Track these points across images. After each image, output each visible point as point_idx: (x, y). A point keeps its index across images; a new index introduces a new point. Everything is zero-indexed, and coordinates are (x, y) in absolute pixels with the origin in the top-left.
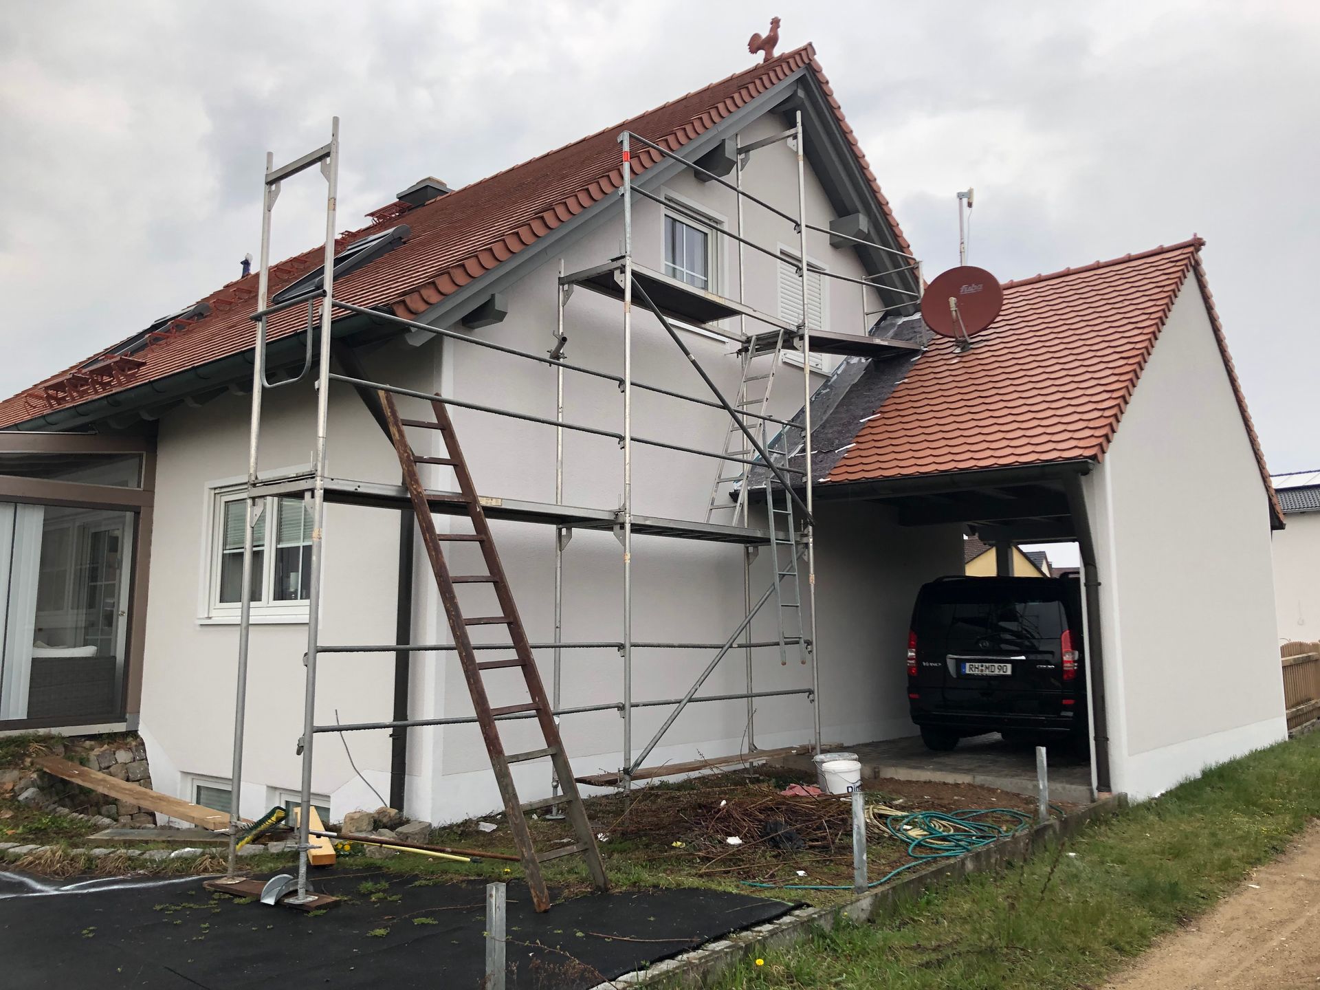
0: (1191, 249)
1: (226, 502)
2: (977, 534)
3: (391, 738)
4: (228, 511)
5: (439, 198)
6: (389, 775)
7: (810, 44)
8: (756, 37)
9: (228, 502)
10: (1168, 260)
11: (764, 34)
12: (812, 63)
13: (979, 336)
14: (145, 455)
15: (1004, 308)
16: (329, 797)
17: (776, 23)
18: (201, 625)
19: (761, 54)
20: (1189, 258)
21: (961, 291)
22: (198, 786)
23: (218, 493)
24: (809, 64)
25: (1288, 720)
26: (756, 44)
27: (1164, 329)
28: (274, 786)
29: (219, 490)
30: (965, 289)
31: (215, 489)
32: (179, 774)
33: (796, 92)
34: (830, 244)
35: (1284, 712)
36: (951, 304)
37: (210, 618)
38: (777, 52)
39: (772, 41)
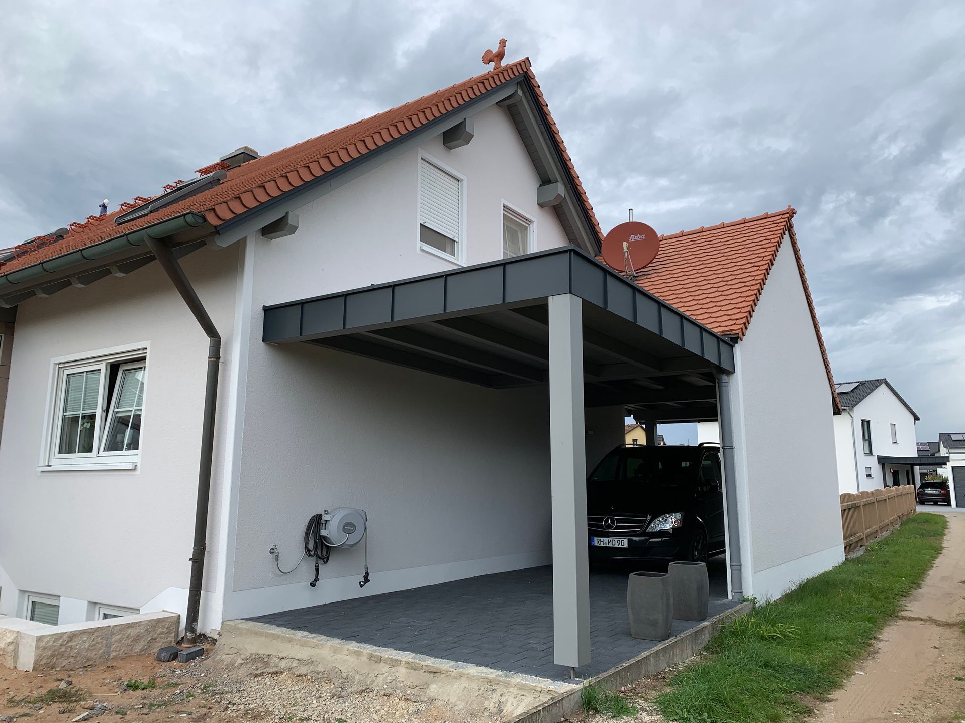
0: (788, 215)
1: (68, 375)
2: (632, 416)
3: (191, 562)
4: (69, 382)
5: (251, 161)
6: (188, 591)
7: (527, 59)
8: (488, 52)
9: (70, 374)
10: (772, 223)
11: (495, 50)
12: (529, 72)
13: (642, 271)
14: (3, 337)
15: (659, 253)
16: (139, 610)
17: (503, 43)
18: (42, 471)
19: (492, 64)
20: (786, 221)
21: (630, 239)
22: (33, 602)
23: (62, 367)
24: (526, 73)
25: (845, 547)
26: (489, 57)
27: (773, 267)
28: (94, 601)
29: (62, 365)
30: (632, 238)
31: (59, 364)
32: (17, 592)
33: (516, 91)
34: (538, 204)
35: (843, 541)
36: (624, 246)
37: (50, 466)
38: (503, 63)
39: (500, 55)
